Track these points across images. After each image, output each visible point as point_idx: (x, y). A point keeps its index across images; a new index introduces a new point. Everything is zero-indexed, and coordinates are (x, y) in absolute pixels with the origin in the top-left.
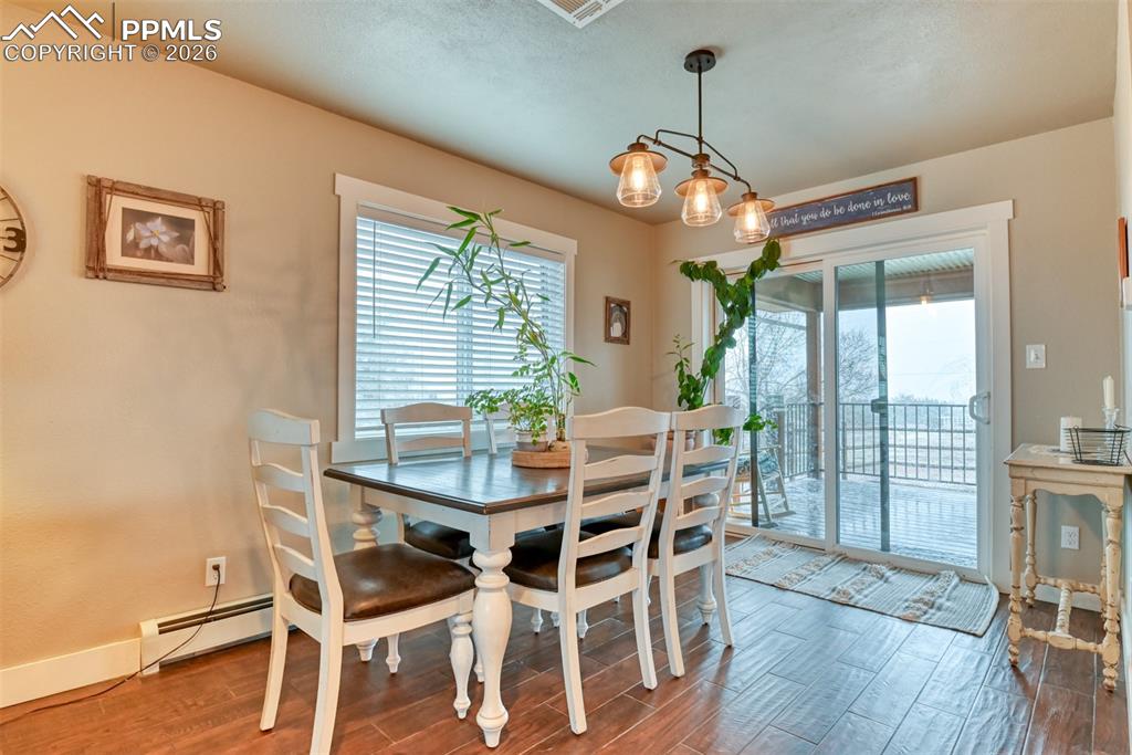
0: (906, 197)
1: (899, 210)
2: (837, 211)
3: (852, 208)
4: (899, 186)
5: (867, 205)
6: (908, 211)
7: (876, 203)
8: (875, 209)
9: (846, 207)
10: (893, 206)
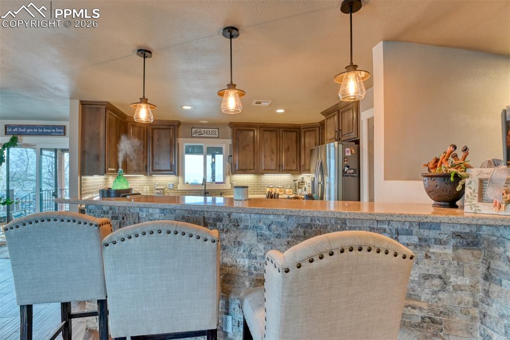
0: (62, 131)
1: (59, 134)
2: (40, 131)
3: (45, 131)
4: (60, 127)
5: (50, 131)
6: (62, 135)
7: (53, 131)
8: (52, 132)
9: (43, 129)
10: (58, 133)
